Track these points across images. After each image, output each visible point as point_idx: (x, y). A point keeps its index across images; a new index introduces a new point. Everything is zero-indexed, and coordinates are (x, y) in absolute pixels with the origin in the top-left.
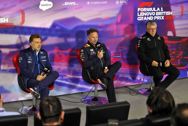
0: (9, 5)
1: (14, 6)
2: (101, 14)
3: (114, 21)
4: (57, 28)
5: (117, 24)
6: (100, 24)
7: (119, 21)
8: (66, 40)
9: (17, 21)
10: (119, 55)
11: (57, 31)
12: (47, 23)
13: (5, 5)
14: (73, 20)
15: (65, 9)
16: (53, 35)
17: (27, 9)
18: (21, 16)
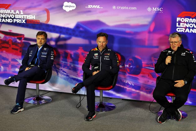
0: (35, 4)
1: (40, 5)
2: (129, 20)
3: (146, 29)
4: (81, 29)
5: (149, 32)
6: (128, 30)
7: (152, 29)
8: (90, 42)
9: (43, 19)
10: (152, 66)
11: (81, 32)
12: (71, 24)
13: (33, 3)
14: (98, 23)
15: (89, 11)
16: (77, 36)
17: (52, 8)
18: (46, 15)
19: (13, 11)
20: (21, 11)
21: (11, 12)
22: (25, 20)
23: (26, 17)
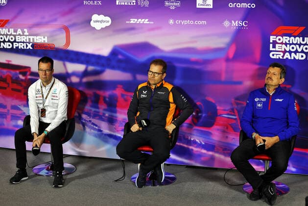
0: (47, 19)
1: (55, 20)
2: (195, 42)
3: (222, 55)
4: (120, 57)
5: (227, 60)
6: (194, 57)
8: (135, 77)
9: (59, 42)
10: (233, 114)
11: (120, 61)
12: (104, 49)
13: (43, 18)
15: (132, 29)
16: (113, 68)
17: (74, 25)
18: (64, 35)
19: (12, 30)
20: (26, 30)
21: (9, 32)
22: (31, 44)
23: (33, 39)
